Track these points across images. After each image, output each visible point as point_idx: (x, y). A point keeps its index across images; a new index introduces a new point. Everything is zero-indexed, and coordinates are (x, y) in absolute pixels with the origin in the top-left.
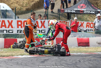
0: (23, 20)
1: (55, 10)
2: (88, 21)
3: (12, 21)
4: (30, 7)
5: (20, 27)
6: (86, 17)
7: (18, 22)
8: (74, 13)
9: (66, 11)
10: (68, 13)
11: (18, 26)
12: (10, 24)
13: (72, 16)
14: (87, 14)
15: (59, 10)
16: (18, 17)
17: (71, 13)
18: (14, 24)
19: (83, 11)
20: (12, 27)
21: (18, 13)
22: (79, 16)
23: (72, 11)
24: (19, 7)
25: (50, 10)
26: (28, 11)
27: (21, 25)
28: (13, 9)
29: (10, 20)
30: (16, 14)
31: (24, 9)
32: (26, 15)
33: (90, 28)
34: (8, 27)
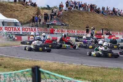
0: (25, 28)
1: (41, 23)
2: (58, 28)
3: (19, 28)
4: (29, 21)
7: (22, 28)
8: (50, 25)
9: (47, 23)
11: (23, 30)
12: (19, 29)
13: (50, 26)
14: (57, 25)
15: (43, 23)
16: (23, 26)
17: (49, 24)
19: (55, 24)
20: (20, 31)
21: (23, 24)
22: (53, 26)
24: (23, 21)
25: (38, 23)
27: (24, 30)
28: (20, 22)
29: (19, 27)
30: (21, 24)
31: (26, 22)
32: (26, 25)
33: (58, 32)
34: (18, 31)
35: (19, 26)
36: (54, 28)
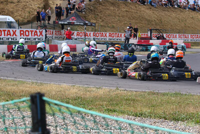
0: (25, 30)
1: (51, 22)
2: (78, 31)
3: (16, 31)
4: (30, 19)
5: (22, 35)
6: (76, 27)
7: (21, 31)
8: (66, 24)
9: (60, 23)
10: (62, 24)
11: (21, 34)
12: (14, 33)
13: (65, 27)
14: (77, 25)
15: (54, 22)
16: (21, 28)
17: (64, 24)
18: (18, 33)
19: (74, 23)
20: (16, 36)
21: (21, 24)
22: (71, 26)
23: (65, 23)
24: (21, 19)
25: (47, 22)
26: (29, 22)
27: (23, 34)
28: (16, 21)
29: (14, 30)
30: (19, 25)
31: (26, 21)
32: (28, 25)
33: (79, 37)
34: (13, 36)
35: (15, 28)
36: (72, 29)
